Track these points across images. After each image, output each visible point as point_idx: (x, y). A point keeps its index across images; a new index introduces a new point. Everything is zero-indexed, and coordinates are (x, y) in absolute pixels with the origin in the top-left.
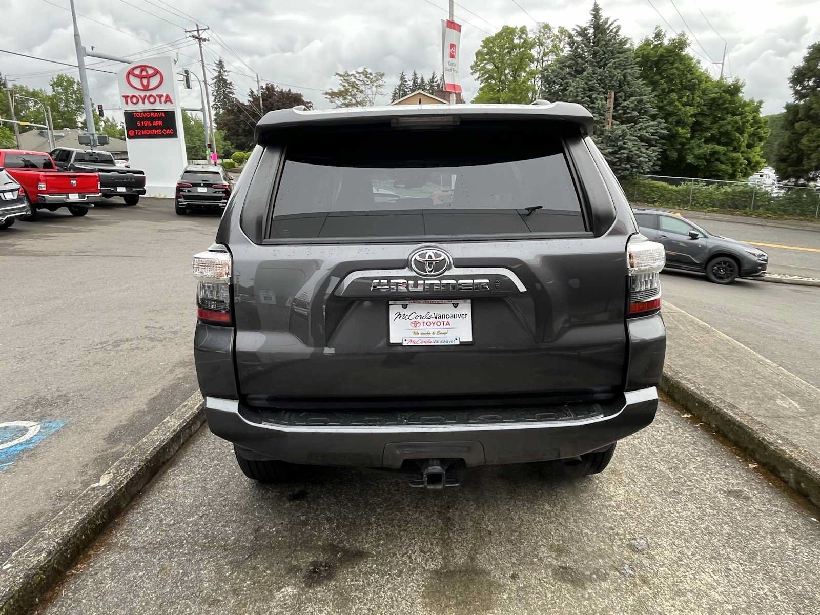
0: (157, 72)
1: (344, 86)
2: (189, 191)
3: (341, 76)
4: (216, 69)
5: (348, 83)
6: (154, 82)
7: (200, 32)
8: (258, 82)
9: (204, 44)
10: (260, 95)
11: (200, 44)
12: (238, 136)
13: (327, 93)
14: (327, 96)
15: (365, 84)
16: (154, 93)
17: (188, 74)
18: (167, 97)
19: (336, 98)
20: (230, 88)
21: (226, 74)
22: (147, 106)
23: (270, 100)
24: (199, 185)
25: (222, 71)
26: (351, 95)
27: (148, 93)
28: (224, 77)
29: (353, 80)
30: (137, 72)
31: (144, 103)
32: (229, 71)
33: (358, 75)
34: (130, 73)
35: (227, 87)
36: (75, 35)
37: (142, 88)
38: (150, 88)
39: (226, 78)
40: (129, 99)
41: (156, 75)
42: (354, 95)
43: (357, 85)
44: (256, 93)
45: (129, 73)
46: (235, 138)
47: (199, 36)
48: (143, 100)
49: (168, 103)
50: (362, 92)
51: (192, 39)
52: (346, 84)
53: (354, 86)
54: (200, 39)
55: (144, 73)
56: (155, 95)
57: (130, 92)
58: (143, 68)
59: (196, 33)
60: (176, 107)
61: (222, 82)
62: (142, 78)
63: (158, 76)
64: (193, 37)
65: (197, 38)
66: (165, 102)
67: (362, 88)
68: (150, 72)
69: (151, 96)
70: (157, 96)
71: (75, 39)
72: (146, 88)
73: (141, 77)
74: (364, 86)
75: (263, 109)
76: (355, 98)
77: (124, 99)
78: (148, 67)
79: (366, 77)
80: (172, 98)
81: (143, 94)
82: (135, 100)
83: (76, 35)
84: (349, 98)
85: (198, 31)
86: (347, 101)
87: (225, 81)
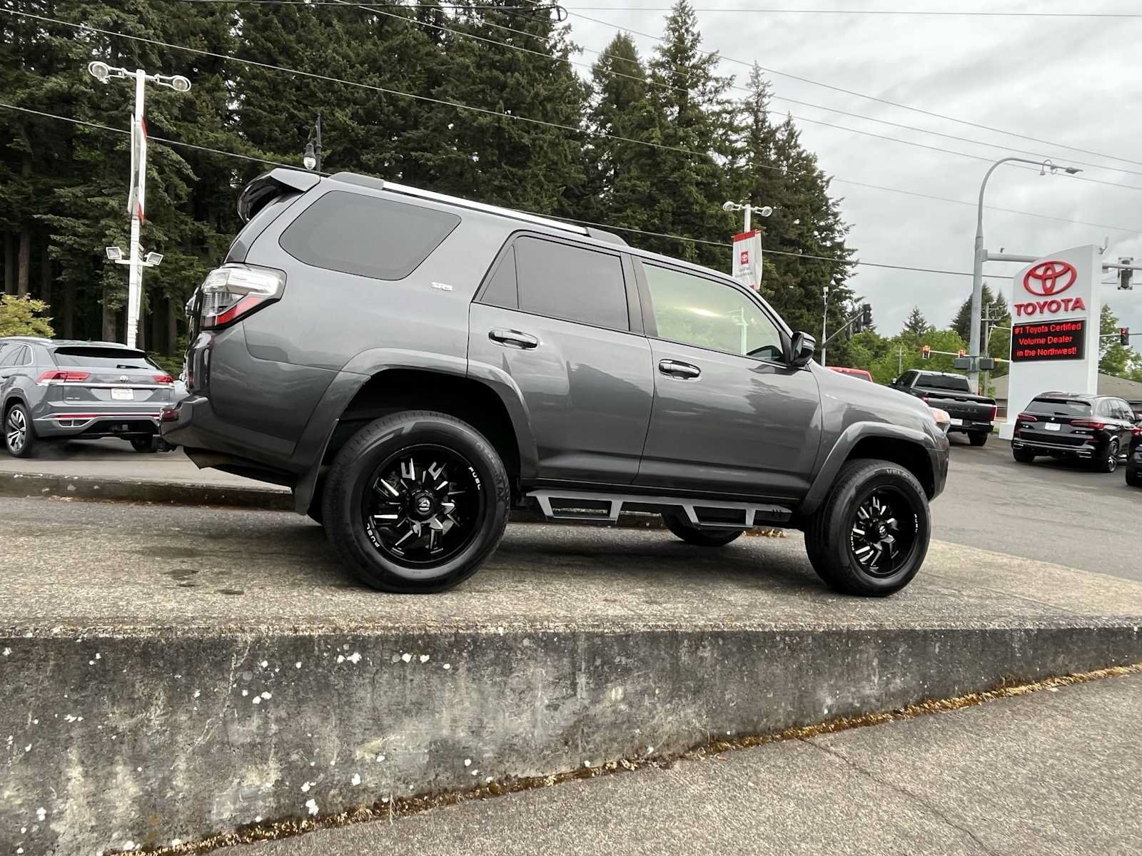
0: (1068, 268)
2: (1030, 427)
6: (1061, 282)
16: (1058, 298)
18: (1078, 301)
22: (1047, 317)
24: (1047, 419)
27: (1049, 299)
30: (1040, 272)
31: (1041, 312)
34: (1031, 274)
36: (977, 238)
37: (1043, 292)
38: (1054, 291)
40: (1022, 309)
41: (1066, 272)
45: (1028, 275)
48: (1042, 308)
49: (1078, 310)
55: (1049, 272)
56: (1059, 300)
57: (1027, 299)
58: (1049, 265)
60: (1089, 314)
62: (1045, 279)
63: (1069, 275)
66: (1073, 309)
68: (1058, 269)
69: (1053, 302)
70: (1062, 301)
72: (1048, 292)
73: (1043, 279)
77: (1016, 309)
78: (1056, 263)
80: (1084, 302)
81: (1042, 300)
82: (1030, 310)
83: (979, 237)
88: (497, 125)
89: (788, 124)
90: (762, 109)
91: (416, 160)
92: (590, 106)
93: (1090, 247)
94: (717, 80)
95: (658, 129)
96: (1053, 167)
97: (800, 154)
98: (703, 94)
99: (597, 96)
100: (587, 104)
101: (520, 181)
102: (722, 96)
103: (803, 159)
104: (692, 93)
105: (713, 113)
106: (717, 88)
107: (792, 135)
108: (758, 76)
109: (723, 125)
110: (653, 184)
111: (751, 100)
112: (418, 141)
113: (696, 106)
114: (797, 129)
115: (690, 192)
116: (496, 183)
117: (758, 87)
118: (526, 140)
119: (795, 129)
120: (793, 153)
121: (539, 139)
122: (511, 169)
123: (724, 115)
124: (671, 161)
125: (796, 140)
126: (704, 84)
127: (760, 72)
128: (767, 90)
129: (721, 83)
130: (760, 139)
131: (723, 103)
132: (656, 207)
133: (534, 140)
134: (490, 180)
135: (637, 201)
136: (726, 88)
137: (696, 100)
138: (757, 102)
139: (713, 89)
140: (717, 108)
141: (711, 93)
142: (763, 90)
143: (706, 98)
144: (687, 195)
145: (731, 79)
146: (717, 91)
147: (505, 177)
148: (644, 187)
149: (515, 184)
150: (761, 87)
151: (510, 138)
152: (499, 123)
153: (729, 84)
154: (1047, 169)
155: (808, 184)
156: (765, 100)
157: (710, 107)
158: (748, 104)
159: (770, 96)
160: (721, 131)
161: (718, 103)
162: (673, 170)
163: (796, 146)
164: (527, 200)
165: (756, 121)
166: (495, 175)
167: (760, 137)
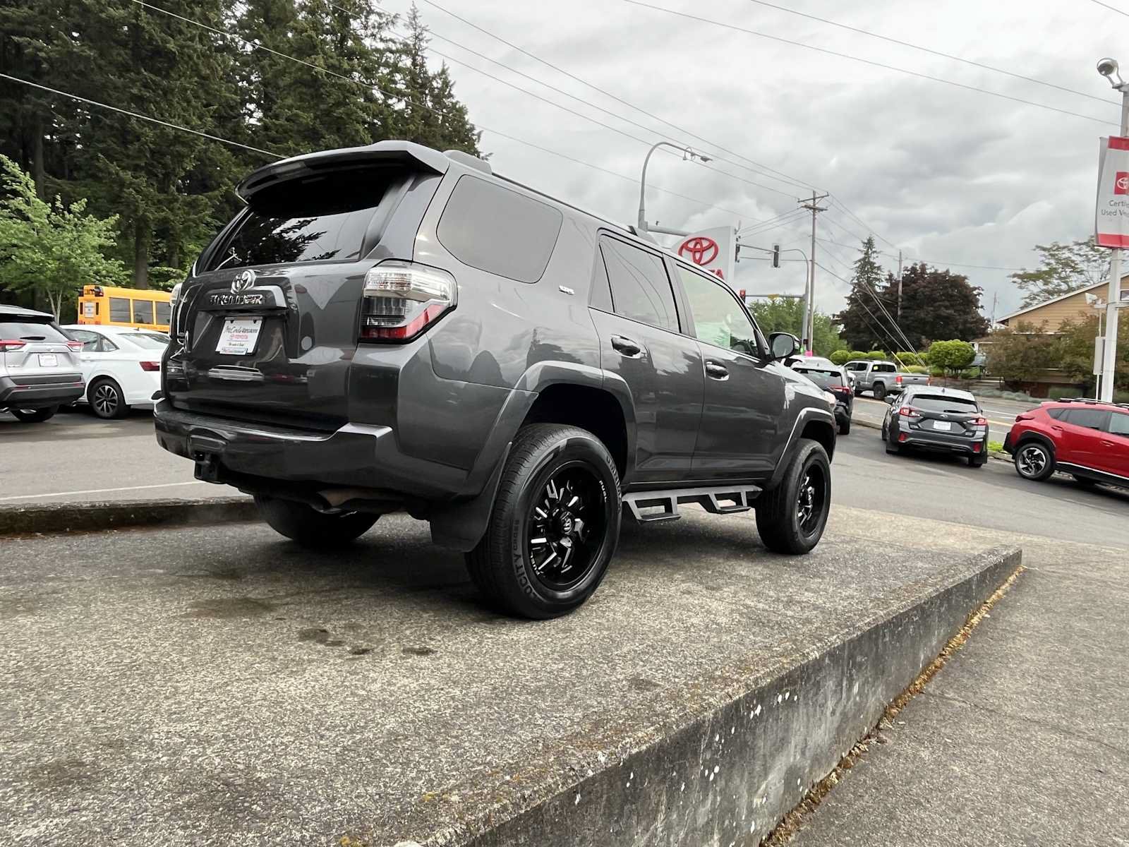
0: (712, 244)
1: (1048, 264)
3: (1044, 249)
4: (862, 249)
5: (1057, 259)
6: (707, 255)
7: (817, 200)
8: (900, 261)
9: (818, 215)
10: (901, 279)
11: (814, 215)
12: (859, 332)
13: (1015, 276)
14: (1015, 279)
15: (1089, 260)
17: (778, 250)
18: (719, 272)
19: (1031, 282)
20: (877, 274)
21: (875, 255)
23: (913, 285)
25: (870, 252)
26: (1060, 278)
28: (871, 260)
29: (1067, 254)
30: (691, 245)
32: (879, 252)
33: (1076, 248)
34: (685, 246)
35: (873, 272)
36: (640, 210)
38: (702, 262)
39: (874, 261)
41: (710, 247)
42: (1064, 278)
43: (1073, 261)
44: (895, 276)
45: (682, 248)
46: (855, 334)
47: (814, 205)
50: (1081, 272)
51: (805, 209)
52: (1053, 261)
53: (1067, 264)
54: (814, 209)
55: (698, 246)
58: (698, 240)
59: (811, 203)
61: (866, 266)
63: (712, 250)
64: (806, 206)
65: (811, 208)
67: (1082, 266)
68: (705, 244)
71: (640, 214)
72: (698, 263)
73: (694, 251)
74: (1086, 263)
75: (902, 297)
76: (1066, 283)
78: (703, 239)
79: (1093, 249)
83: (641, 210)
84: (1056, 282)
85: (814, 199)
86: (1050, 287)
87: (872, 264)
88: (134, 21)
89: (443, 72)
90: (419, 53)
91: (18, 47)
92: (235, 17)
93: (728, 228)
94: (379, 15)
95: (321, 56)
96: (693, 154)
97: (454, 104)
98: (366, 28)
99: (242, 6)
100: (230, 13)
101: (165, 94)
102: (385, 34)
103: (457, 111)
104: (355, 24)
105: (377, 50)
106: (380, 24)
107: (446, 84)
108: (415, 18)
109: (387, 65)
110: (316, 117)
111: (409, 42)
112: (23, 23)
113: (357, 39)
114: (451, 79)
115: (357, 131)
116: (135, 91)
117: (415, 29)
118: (171, 46)
119: (449, 79)
120: (447, 101)
121: (188, 47)
122: (153, 77)
123: (388, 54)
124: (336, 95)
125: (450, 90)
126: (366, 17)
127: (418, 14)
128: (425, 34)
129: (384, 20)
130: (418, 83)
131: (387, 41)
132: (321, 143)
133: (182, 47)
134: (125, 87)
135: (299, 132)
136: (390, 26)
137: (359, 33)
138: (414, 45)
139: (376, 25)
140: (381, 46)
141: (374, 27)
142: (421, 34)
143: (369, 32)
144: (353, 133)
145: (394, 17)
146: (380, 27)
147: (146, 86)
148: (307, 118)
149: (159, 95)
150: (419, 30)
151: (151, 38)
152: (137, 20)
153: (393, 22)
154: (688, 155)
155: (462, 135)
156: (424, 44)
157: (374, 43)
158: (406, 45)
159: (427, 41)
160: (386, 71)
161: (381, 40)
162: (338, 104)
163: (450, 96)
164: (174, 117)
165: (414, 64)
166: (133, 81)
167: (419, 82)
